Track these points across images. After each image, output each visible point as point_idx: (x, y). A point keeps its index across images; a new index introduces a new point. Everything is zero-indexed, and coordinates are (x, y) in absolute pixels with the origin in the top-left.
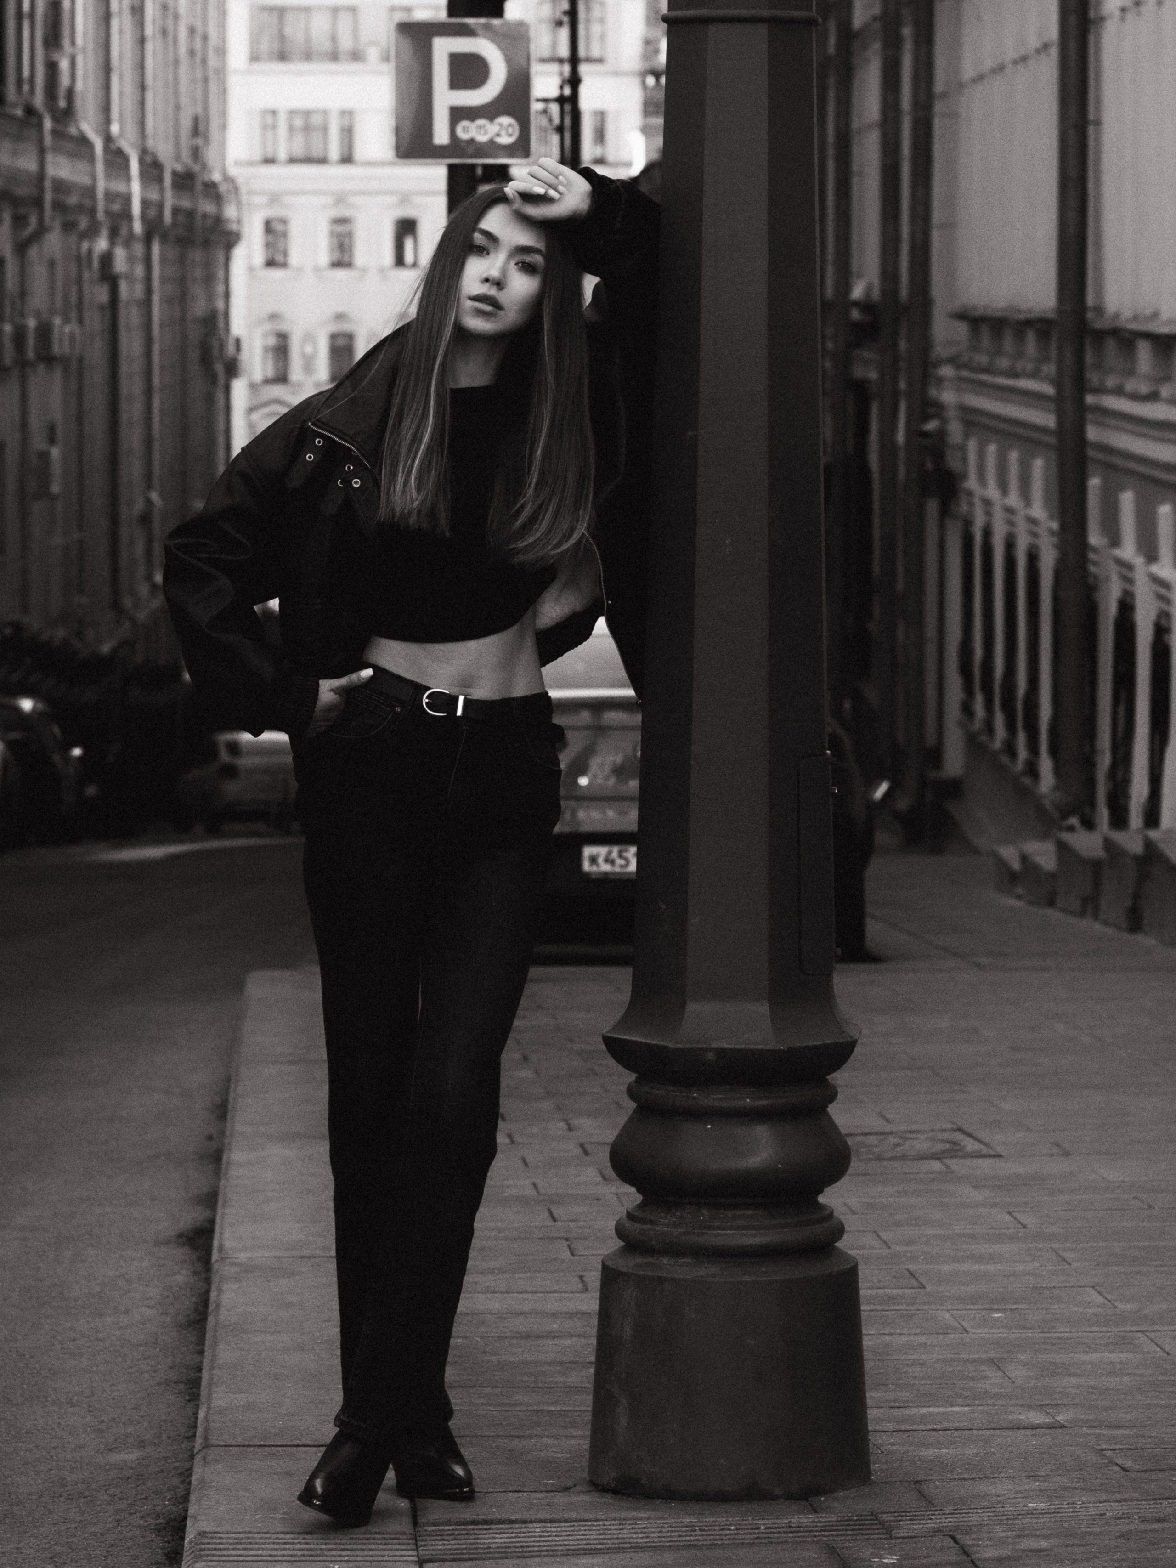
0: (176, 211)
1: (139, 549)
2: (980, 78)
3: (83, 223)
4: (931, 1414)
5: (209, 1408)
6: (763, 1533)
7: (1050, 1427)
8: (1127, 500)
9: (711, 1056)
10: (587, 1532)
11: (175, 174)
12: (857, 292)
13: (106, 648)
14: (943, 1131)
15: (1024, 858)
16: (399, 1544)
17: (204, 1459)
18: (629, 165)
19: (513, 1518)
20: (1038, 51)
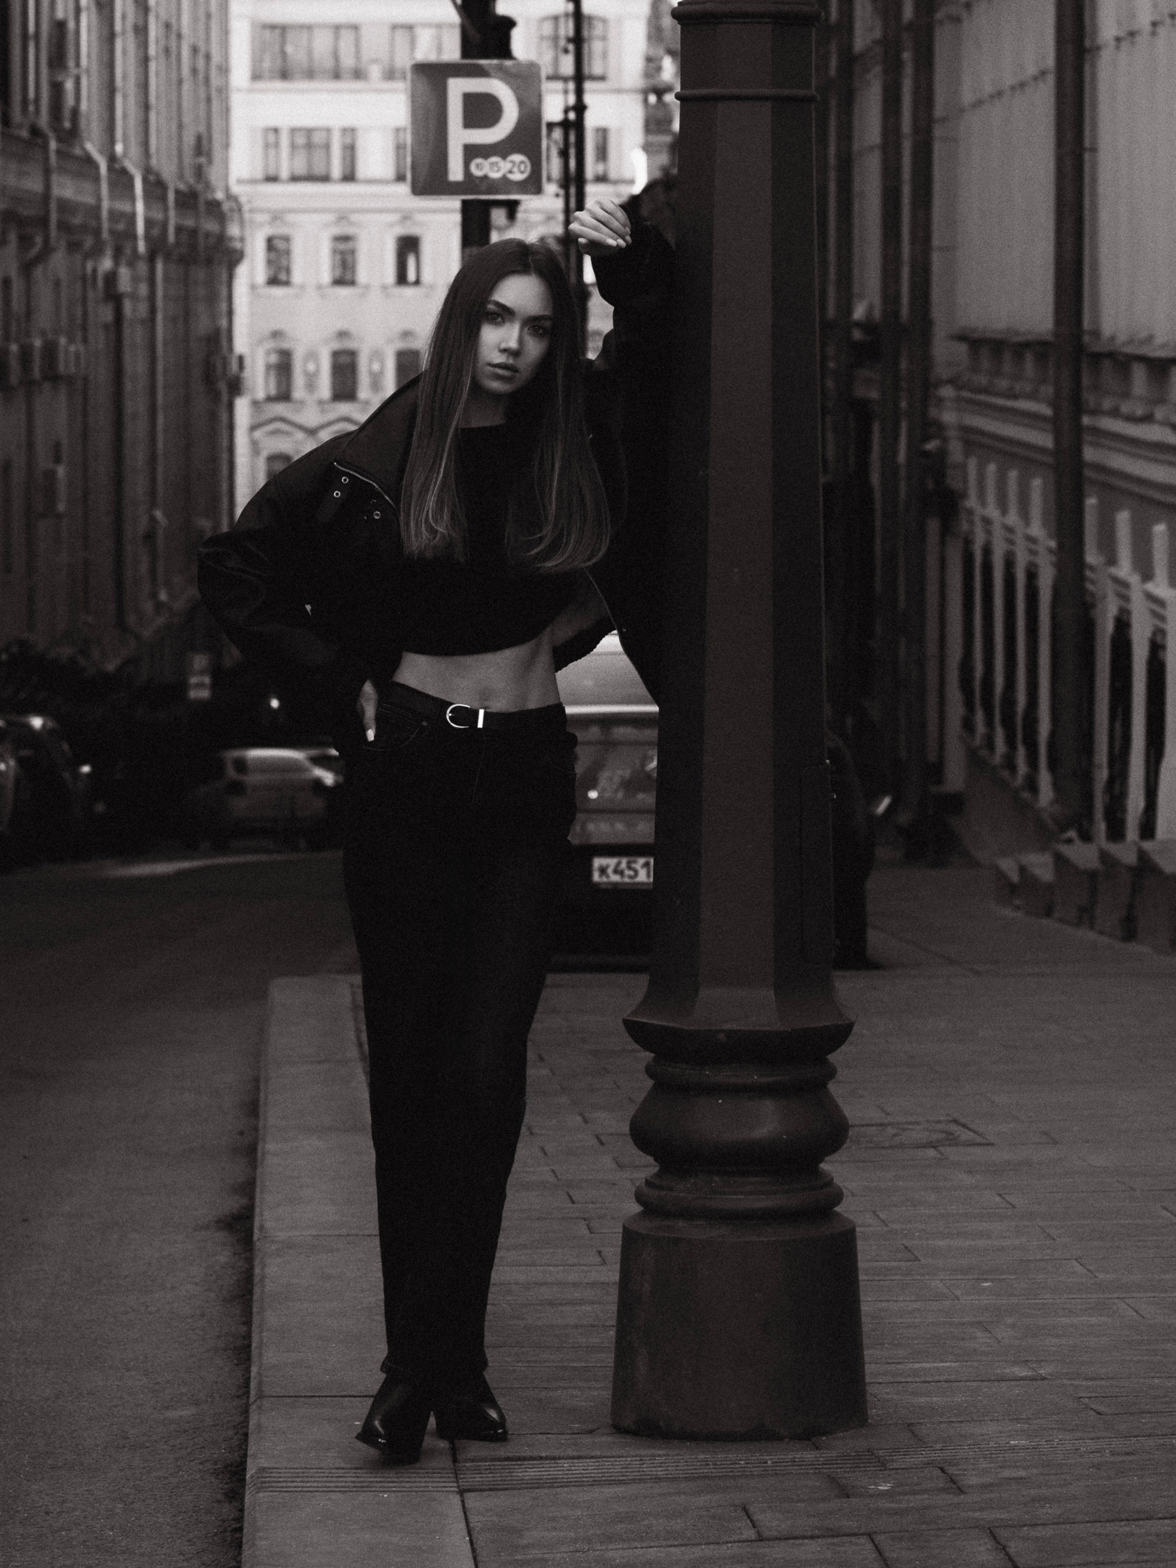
0: (179, 229)
1: (144, 568)
2: (978, 103)
3: (89, 242)
4: (924, 1369)
5: (261, 1365)
6: (770, 1467)
7: (1033, 1379)
8: (1123, 518)
9: (721, 1037)
10: (611, 1467)
11: (177, 192)
12: (859, 312)
13: (111, 667)
14: (938, 1122)
15: (1022, 870)
16: (440, 1477)
17: (260, 1407)
18: (632, 182)
19: (544, 1455)
20: (1035, 78)
